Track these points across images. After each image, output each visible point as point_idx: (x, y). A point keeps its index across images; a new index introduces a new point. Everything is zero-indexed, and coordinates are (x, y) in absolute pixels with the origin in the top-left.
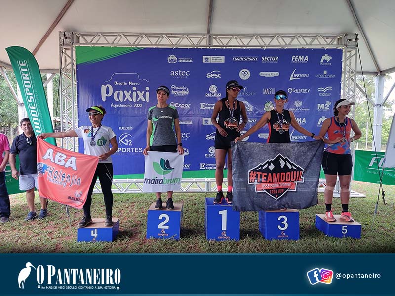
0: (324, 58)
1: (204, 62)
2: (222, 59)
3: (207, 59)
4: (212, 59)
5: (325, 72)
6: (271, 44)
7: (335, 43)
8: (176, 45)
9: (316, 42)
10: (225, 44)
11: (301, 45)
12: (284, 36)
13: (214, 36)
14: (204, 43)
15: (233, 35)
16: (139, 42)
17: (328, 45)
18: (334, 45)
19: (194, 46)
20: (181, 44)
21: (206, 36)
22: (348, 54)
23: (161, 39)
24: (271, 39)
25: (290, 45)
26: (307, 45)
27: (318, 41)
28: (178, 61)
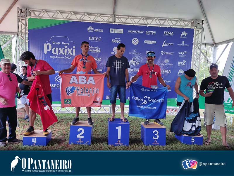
0: (183, 33)
1: (110, 32)
2: (121, 31)
3: (112, 30)
4: (115, 31)
5: (183, 42)
6: (151, 23)
7: (190, 25)
8: (93, 20)
9: (178, 24)
10: (124, 22)
11: (169, 25)
12: (160, 19)
13: (117, 16)
14: (110, 20)
15: (129, 16)
16: (70, 17)
17: (186, 26)
18: (189, 26)
19: (104, 21)
20: (96, 20)
21: (112, 16)
22: (197, 32)
23: (83, 16)
24: (152, 21)
25: (163, 25)
26: (173, 25)
27: (180, 23)
28: (94, 30)
